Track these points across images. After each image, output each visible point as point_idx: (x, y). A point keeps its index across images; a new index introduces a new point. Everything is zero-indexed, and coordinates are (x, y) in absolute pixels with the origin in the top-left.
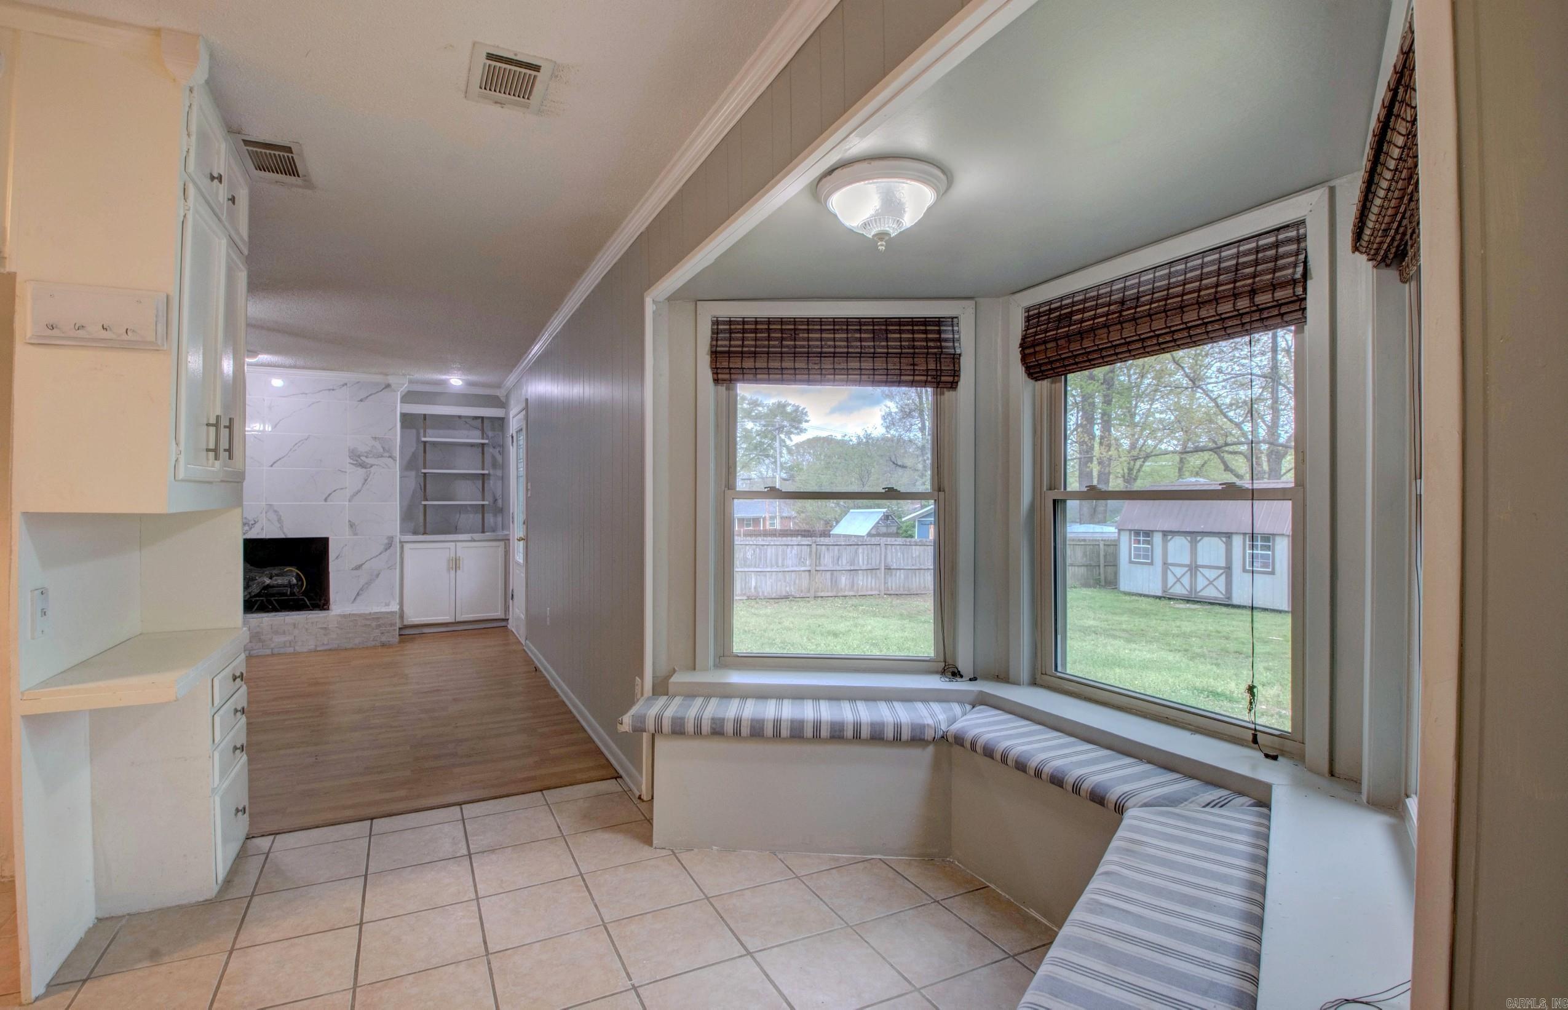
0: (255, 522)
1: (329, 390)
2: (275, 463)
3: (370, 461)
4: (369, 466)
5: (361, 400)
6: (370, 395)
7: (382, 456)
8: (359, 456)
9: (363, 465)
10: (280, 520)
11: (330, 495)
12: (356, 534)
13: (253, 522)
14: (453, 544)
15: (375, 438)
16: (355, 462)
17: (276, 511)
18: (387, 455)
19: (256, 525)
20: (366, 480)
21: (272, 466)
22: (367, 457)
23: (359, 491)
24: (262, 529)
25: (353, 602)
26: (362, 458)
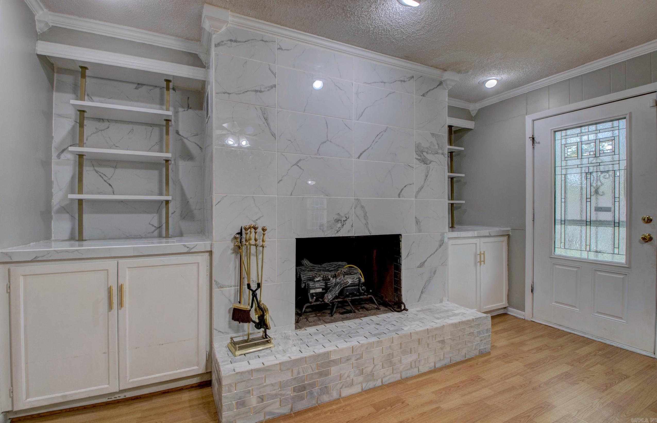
0: (347, 218)
1: (401, 81)
2: (361, 154)
3: (430, 157)
4: (429, 162)
5: (423, 95)
6: (430, 90)
7: (437, 153)
8: (422, 152)
9: (424, 161)
10: (365, 217)
11: (402, 190)
12: (420, 231)
13: (345, 219)
14: (478, 239)
15: (433, 134)
16: (419, 158)
17: (362, 207)
18: (440, 151)
19: (347, 222)
20: (427, 176)
21: (359, 158)
22: (427, 153)
23: (422, 187)
24: (352, 226)
25: (418, 301)
26: (425, 154)
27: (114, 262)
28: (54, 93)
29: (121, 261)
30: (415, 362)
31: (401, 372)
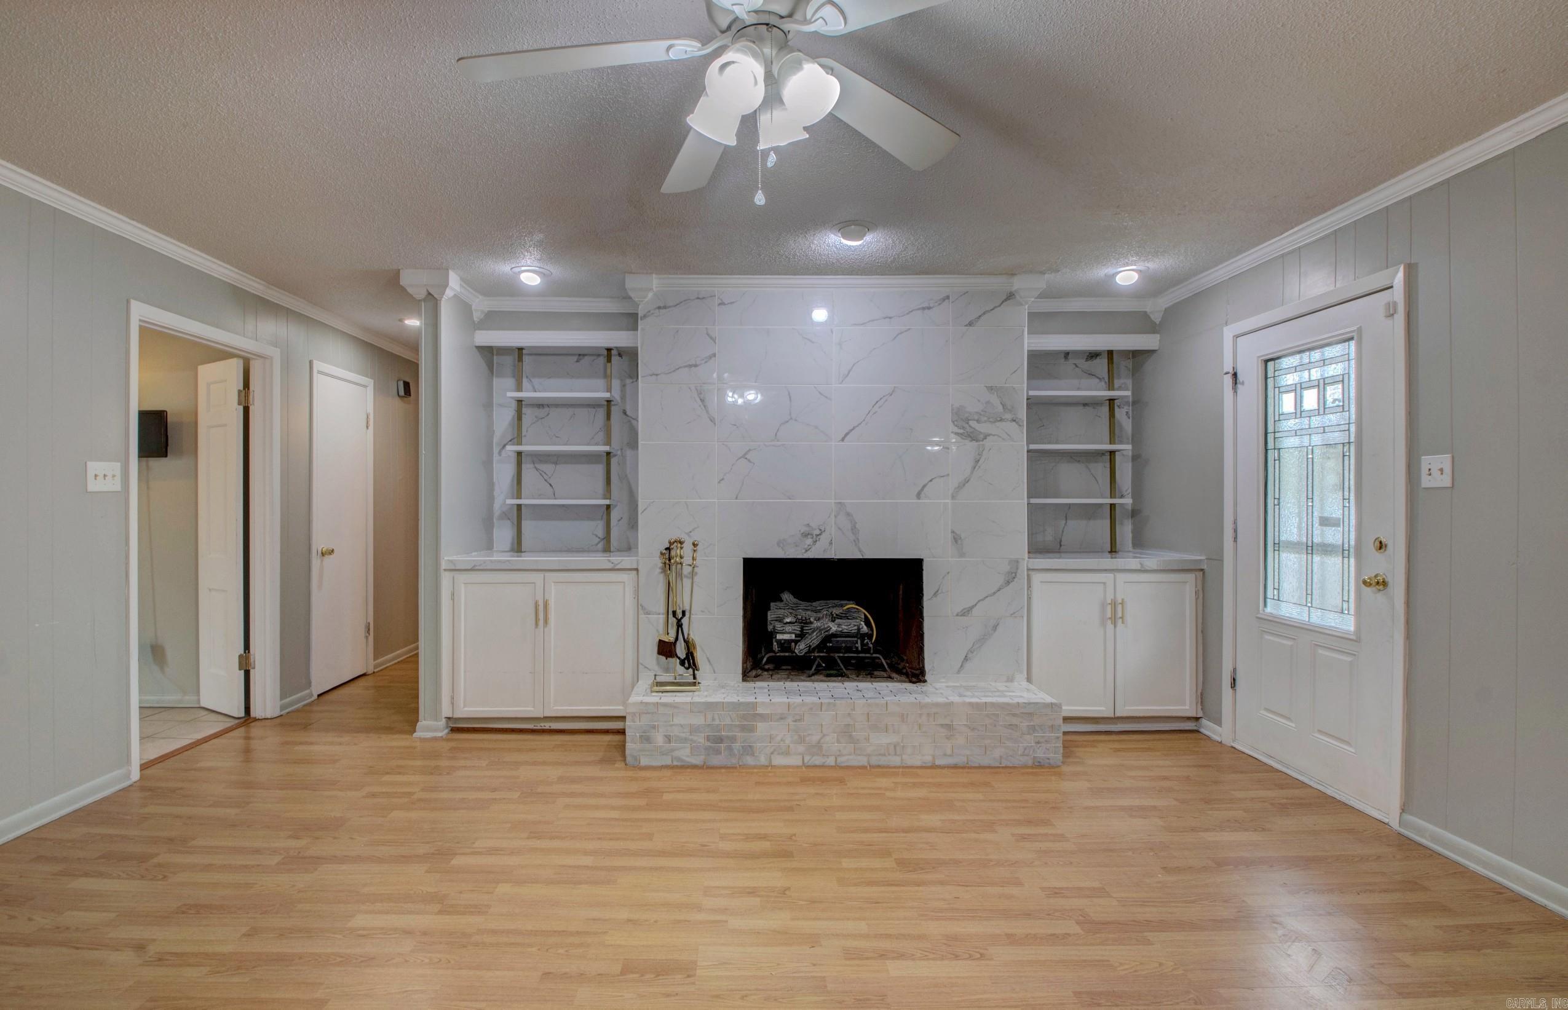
0: (822, 532)
1: (924, 309)
2: (847, 434)
3: (983, 428)
4: (982, 436)
5: (970, 324)
6: (984, 313)
7: (1001, 420)
8: (967, 420)
9: (972, 436)
10: (854, 529)
11: (924, 486)
12: (962, 555)
13: (818, 532)
14: (1111, 576)
15: (991, 389)
16: (961, 431)
17: (848, 514)
18: (1008, 416)
19: (822, 537)
20: (977, 461)
21: (843, 440)
22: (978, 421)
23: (967, 481)
24: (831, 543)
25: (959, 672)
26: (973, 423)
27: (541, 575)
28: (494, 379)
29: (547, 574)
30: (895, 747)
31: (869, 755)
